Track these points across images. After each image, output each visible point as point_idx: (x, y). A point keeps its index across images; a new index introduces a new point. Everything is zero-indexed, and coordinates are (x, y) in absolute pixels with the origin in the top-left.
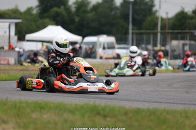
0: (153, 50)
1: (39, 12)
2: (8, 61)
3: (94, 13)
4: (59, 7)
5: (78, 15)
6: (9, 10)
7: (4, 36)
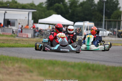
0: (118, 32)
1: (47, 6)
2: (28, 36)
3: (81, 7)
4: (60, 3)
5: (71, 9)
6: (28, 4)
7: (25, 20)
